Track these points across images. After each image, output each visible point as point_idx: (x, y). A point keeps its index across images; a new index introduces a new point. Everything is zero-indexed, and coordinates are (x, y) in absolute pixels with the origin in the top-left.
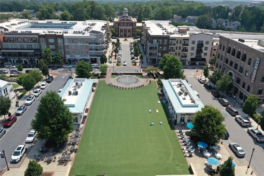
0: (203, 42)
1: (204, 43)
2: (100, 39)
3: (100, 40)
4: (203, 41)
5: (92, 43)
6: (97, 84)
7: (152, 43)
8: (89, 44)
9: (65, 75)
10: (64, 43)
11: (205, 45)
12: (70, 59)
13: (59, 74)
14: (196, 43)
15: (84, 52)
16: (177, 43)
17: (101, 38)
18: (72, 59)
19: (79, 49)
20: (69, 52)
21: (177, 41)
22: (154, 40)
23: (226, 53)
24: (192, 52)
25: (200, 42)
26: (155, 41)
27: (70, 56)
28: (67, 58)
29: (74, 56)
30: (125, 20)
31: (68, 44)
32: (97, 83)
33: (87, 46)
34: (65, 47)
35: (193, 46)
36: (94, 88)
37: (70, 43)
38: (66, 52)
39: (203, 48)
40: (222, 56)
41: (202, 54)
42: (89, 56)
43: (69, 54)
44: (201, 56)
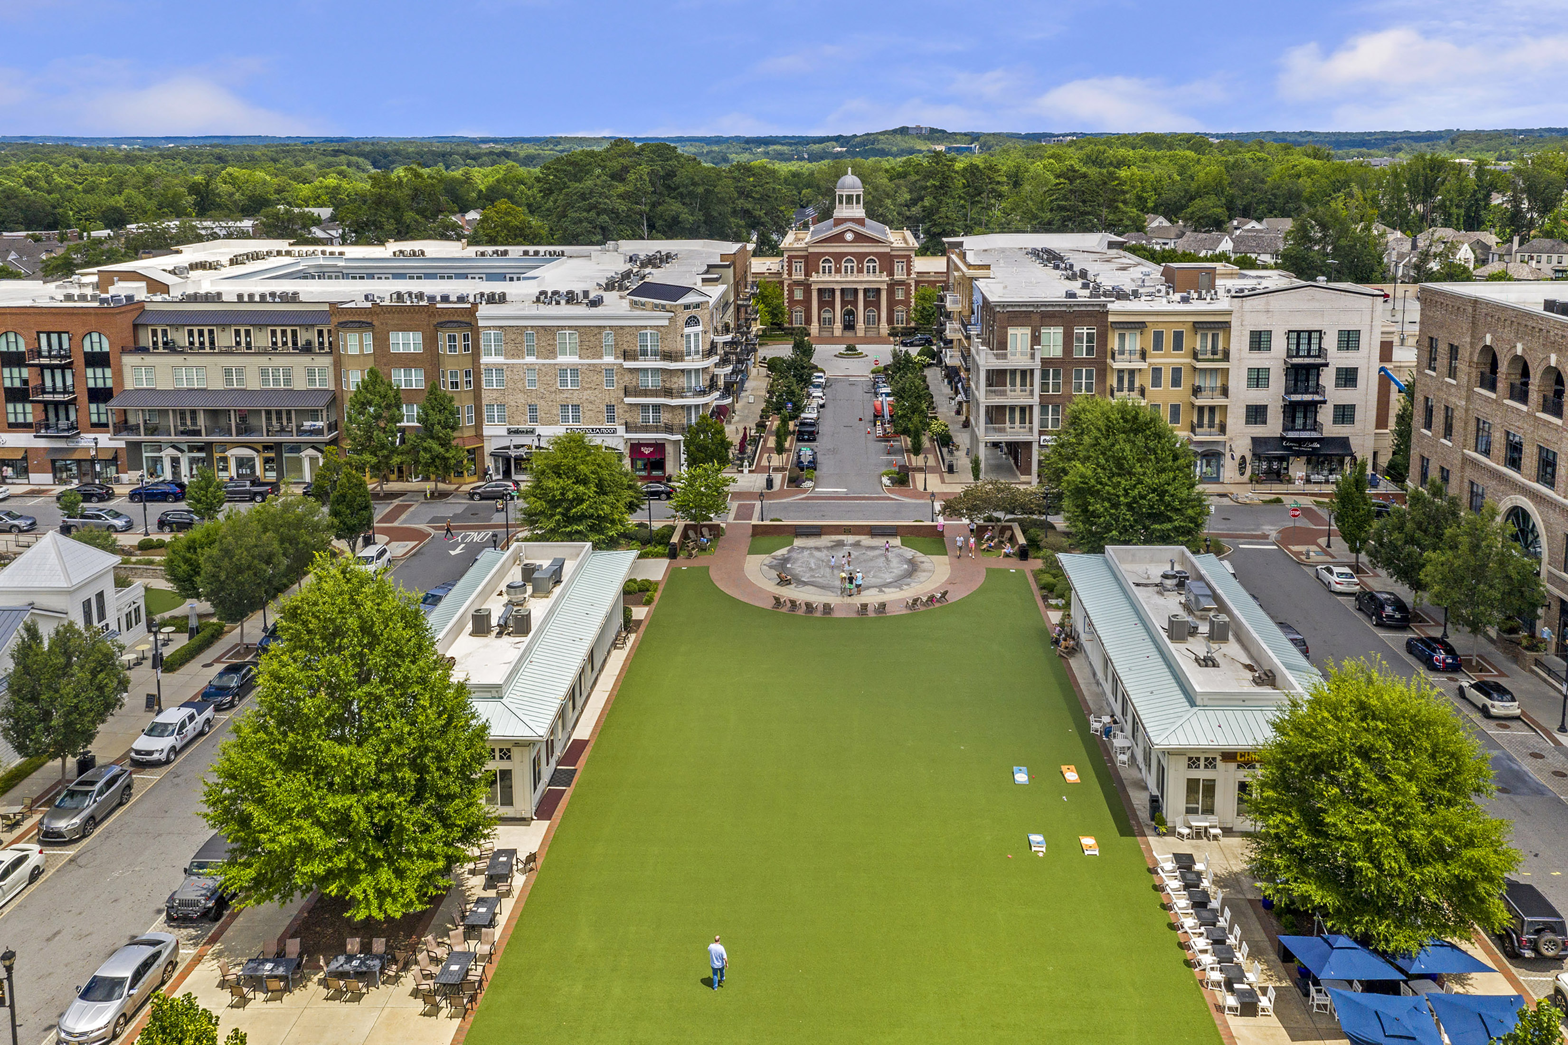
0: (1321, 338)
1: (1330, 342)
2: (687, 330)
3: (688, 336)
4: (1320, 332)
5: (644, 353)
6: (661, 588)
7: (1003, 345)
8: (621, 361)
9: (468, 540)
10: (476, 356)
11: (1337, 359)
12: (508, 448)
13: (433, 532)
14: (1279, 345)
15: (590, 406)
16: (1158, 346)
17: (697, 323)
18: (517, 447)
19: (561, 391)
20: (502, 406)
21: (1158, 336)
22: (1011, 331)
23: (1470, 390)
24: (1258, 397)
25: (1304, 335)
26: (1019, 336)
27: (510, 432)
28: (489, 447)
29: (532, 432)
30: (849, 236)
31: (500, 360)
32: (657, 583)
33: (609, 371)
34: (483, 378)
35: (1259, 360)
36: (639, 613)
37: (513, 356)
38: (485, 408)
39: (1328, 378)
40: (1447, 408)
41: (1325, 415)
42: (621, 430)
43: (502, 419)
44: (1316, 426)
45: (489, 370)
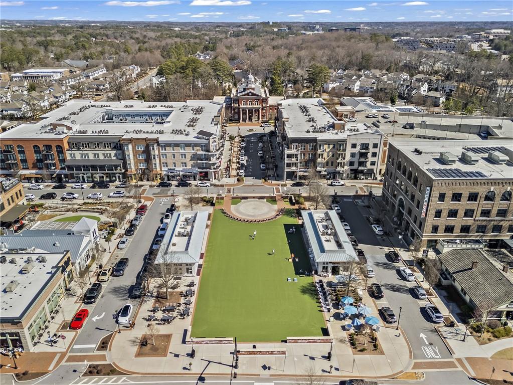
1: (371, 147)
2: (213, 144)
4: (368, 144)
5: (202, 150)
6: (212, 216)
7: (291, 148)
8: (196, 152)
9: (164, 200)
10: (159, 151)
11: (372, 150)
12: (168, 173)
13: (155, 198)
14: (358, 147)
16: (329, 147)
17: (215, 142)
18: (171, 173)
19: (181, 159)
23: (396, 169)
24: (352, 160)
25: (364, 144)
27: (169, 169)
28: (164, 173)
29: (174, 169)
30: (250, 94)
33: (193, 155)
34: (161, 156)
35: (353, 151)
36: (209, 223)
37: (169, 151)
38: (162, 164)
39: (369, 155)
41: (368, 164)
42: (197, 168)
43: (167, 166)
44: (366, 166)
45: (162, 154)
